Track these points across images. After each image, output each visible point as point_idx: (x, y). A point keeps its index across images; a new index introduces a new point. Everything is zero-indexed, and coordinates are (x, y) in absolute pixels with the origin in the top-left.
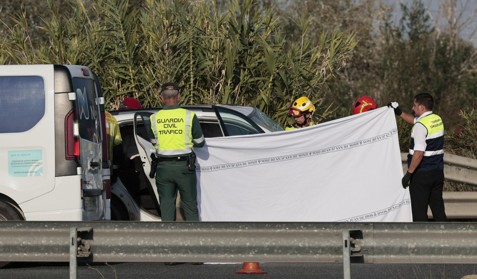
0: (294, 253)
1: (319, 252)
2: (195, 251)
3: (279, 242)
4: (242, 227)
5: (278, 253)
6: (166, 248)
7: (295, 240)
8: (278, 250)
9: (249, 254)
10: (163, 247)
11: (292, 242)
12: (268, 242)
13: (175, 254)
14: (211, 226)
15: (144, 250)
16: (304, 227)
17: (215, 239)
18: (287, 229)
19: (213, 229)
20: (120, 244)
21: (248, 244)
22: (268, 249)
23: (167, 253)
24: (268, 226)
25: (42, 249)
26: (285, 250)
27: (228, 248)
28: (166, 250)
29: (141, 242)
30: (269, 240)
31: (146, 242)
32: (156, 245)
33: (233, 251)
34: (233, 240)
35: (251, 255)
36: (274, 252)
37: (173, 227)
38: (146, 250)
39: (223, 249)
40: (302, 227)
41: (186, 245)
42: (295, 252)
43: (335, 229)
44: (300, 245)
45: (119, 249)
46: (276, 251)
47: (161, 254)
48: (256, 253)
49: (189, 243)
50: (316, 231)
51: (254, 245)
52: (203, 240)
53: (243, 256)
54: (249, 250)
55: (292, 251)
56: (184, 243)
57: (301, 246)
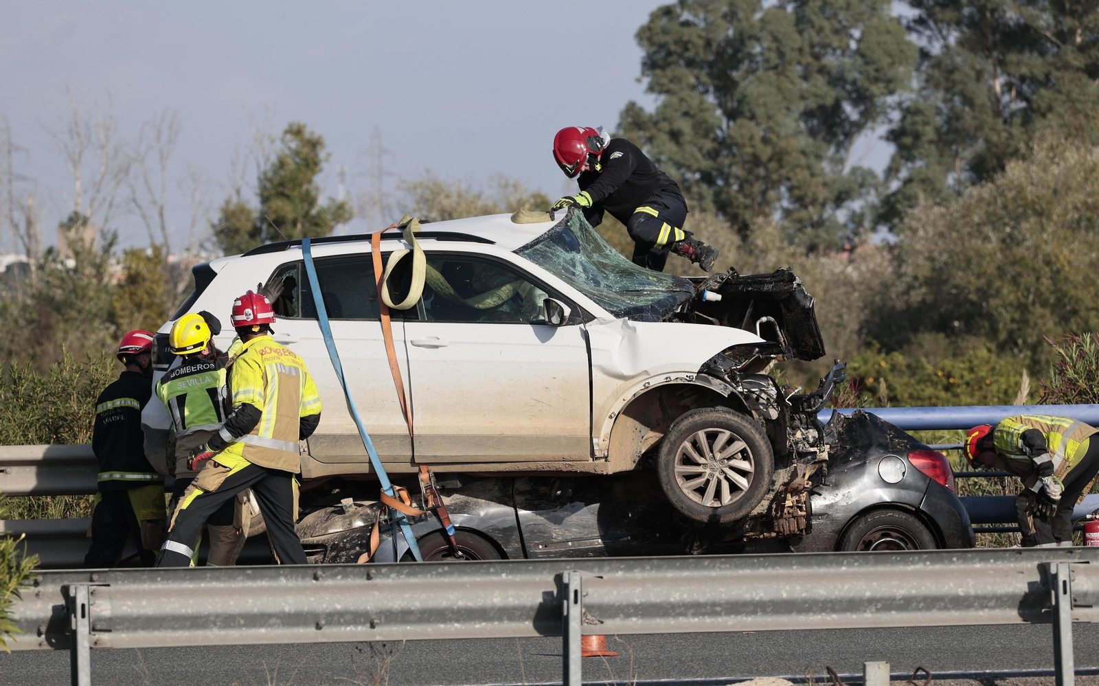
0: (945, 608)
1: (989, 604)
2: (769, 610)
3: (923, 588)
4: (848, 562)
5: (917, 609)
6: (720, 605)
7: (951, 585)
8: (919, 603)
9: (865, 611)
10: (714, 604)
11: (946, 587)
12: (903, 588)
13: (733, 616)
14: (794, 562)
15: (678, 611)
16: (958, 560)
17: (809, 586)
18: (928, 563)
19: (795, 567)
20: (637, 601)
21: (868, 594)
22: (902, 602)
23: (718, 614)
24: (896, 559)
25: (491, 615)
26: (931, 602)
27: (831, 601)
28: (718, 609)
29: (675, 596)
30: (905, 585)
31: (685, 596)
32: (702, 599)
33: (837, 607)
34: (839, 586)
35: (868, 615)
36: (910, 608)
37: (723, 566)
38: (682, 609)
39: (821, 605)
40: (955, 559)
41: (757, 599)
42: (948, 605)
43: (1012, 562)
44: (961, 592)
45: (632, 611)
46: (914, 605)
47: (706, 617)
48: (878, 610)
49: (762, 594)
50: (978, 566)
51: (879, 595)
52: (787, 588)
53: (854, 616)
54: (866, 605)
55: (943, 604)
56: (754, 596)
57: (961, 594)
